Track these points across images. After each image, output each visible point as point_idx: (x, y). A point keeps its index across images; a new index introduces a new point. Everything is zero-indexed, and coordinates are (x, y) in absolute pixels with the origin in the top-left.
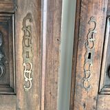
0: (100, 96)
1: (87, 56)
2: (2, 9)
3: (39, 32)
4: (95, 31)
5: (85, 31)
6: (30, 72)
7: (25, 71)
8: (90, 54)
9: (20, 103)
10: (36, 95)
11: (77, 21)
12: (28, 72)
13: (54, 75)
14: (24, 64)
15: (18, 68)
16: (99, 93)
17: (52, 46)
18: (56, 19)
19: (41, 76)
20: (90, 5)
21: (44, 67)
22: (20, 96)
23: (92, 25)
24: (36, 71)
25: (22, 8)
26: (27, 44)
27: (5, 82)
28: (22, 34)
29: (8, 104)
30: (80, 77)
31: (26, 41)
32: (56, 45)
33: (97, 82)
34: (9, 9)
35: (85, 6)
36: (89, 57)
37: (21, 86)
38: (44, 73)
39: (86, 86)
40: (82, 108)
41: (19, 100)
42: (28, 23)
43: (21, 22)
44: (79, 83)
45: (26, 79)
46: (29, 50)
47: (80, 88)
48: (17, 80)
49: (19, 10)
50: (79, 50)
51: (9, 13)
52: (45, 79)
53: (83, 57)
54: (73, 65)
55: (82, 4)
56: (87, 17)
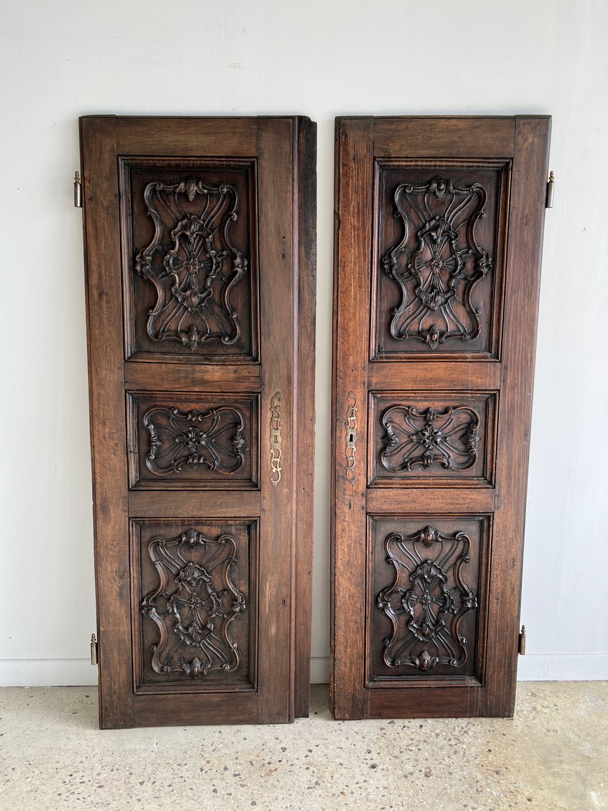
0: (369, 490)
1: (349, 438)
2: (248, 388)
3: (290, 413)
4: (356, 409)
5: (343, 408)
6: (279, 460)
7: (273, 460)
8: (351, 436)
9: (265, 502)
10: (286, 490)
11: (334, 397)
12: (276, 460)
13: (308, 464)
14: (272, 451)
15: (264, 456)
16: (368, 487)
17: (305, 427)
18: (308, 396)
19: (291, 465)
20: (347, 378)
21: (295, 454)
22: (266, 492)
23: (352, 402)
24: (286, 459)
25: (270, 389)
26: (275, 427)
27: (246, 476)
28: (269, 415)
29: (250, 503)
30: (341, 465)
31: (275, 423)
32: (309, 426)
33: (364, 472)
34: (254, 388)
35: (341, 380)
36: (351, 440)
37: (267, 479)
38: (295, 461)
39: (350, 476)
40: (346, 509)
41: (264, 498)
42: (276, 403)
43: (269, 402)
44: (341, 474)
45: (274, 470)
46: (278, 433)
47: (342, 481)
48: (262, 472)
49: (267, 389)
50: (338, 431)
51: (254, 393)
52: (297, 469)
53: (343, 440)
54: (332, 450)
55: (338, 378)
56: (344, 392)
